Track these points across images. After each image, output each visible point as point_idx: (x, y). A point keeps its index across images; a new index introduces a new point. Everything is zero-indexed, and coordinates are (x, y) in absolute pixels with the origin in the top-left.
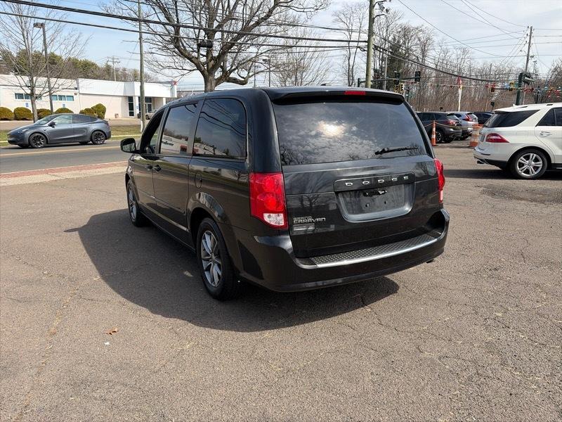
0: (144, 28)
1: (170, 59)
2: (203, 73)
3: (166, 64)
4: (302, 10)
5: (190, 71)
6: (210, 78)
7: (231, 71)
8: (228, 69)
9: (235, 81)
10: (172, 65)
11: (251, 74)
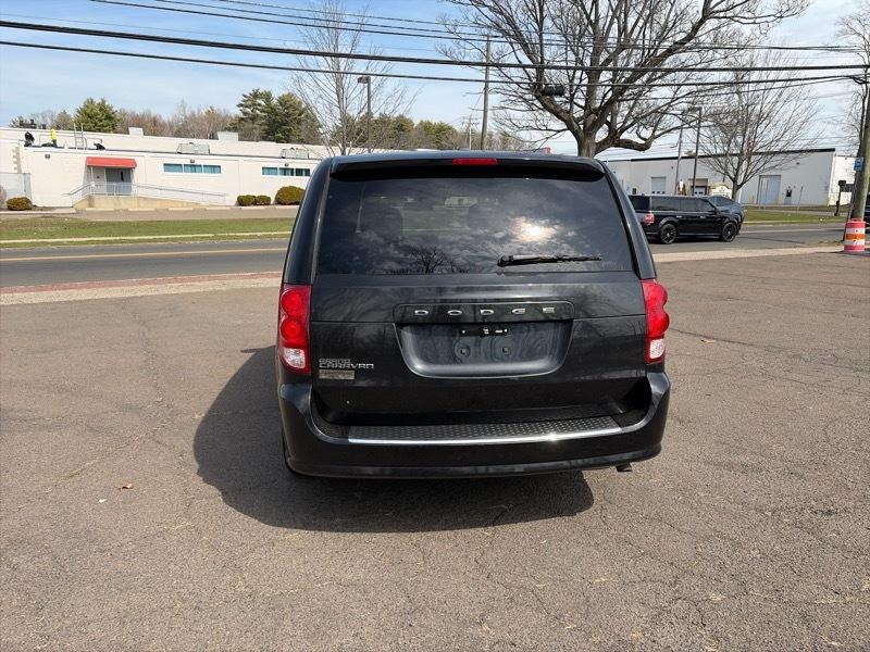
0: (493, 74)
1: (529, 115)
2: (575, 134)
3: (524, 123)
4: (752, 21)
5: (559, 131)
6: (588, 141)
7: (623, 130)
8: (618, 126)
9: (628, 145)
10: (533, 124)
11: (657, 133)
